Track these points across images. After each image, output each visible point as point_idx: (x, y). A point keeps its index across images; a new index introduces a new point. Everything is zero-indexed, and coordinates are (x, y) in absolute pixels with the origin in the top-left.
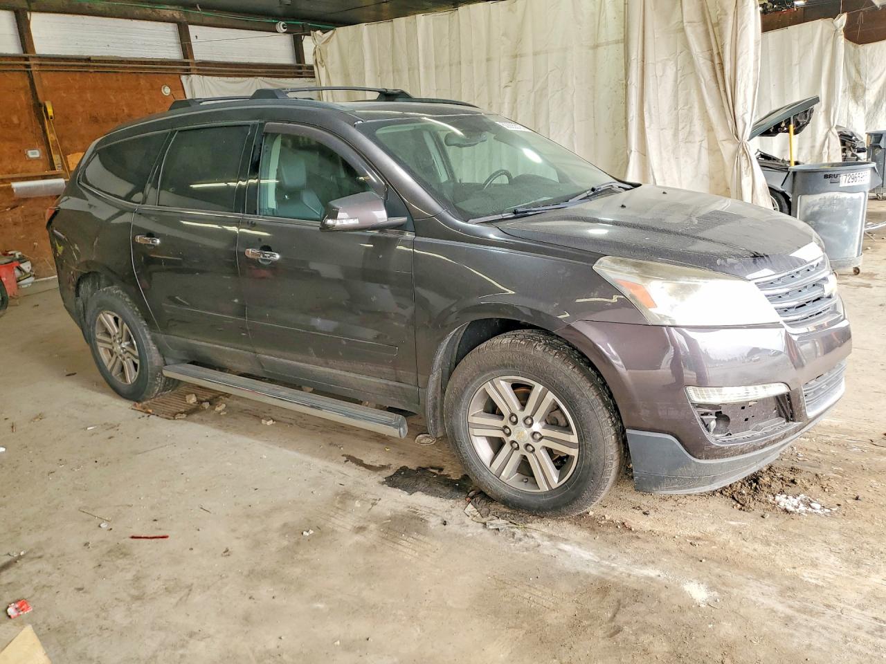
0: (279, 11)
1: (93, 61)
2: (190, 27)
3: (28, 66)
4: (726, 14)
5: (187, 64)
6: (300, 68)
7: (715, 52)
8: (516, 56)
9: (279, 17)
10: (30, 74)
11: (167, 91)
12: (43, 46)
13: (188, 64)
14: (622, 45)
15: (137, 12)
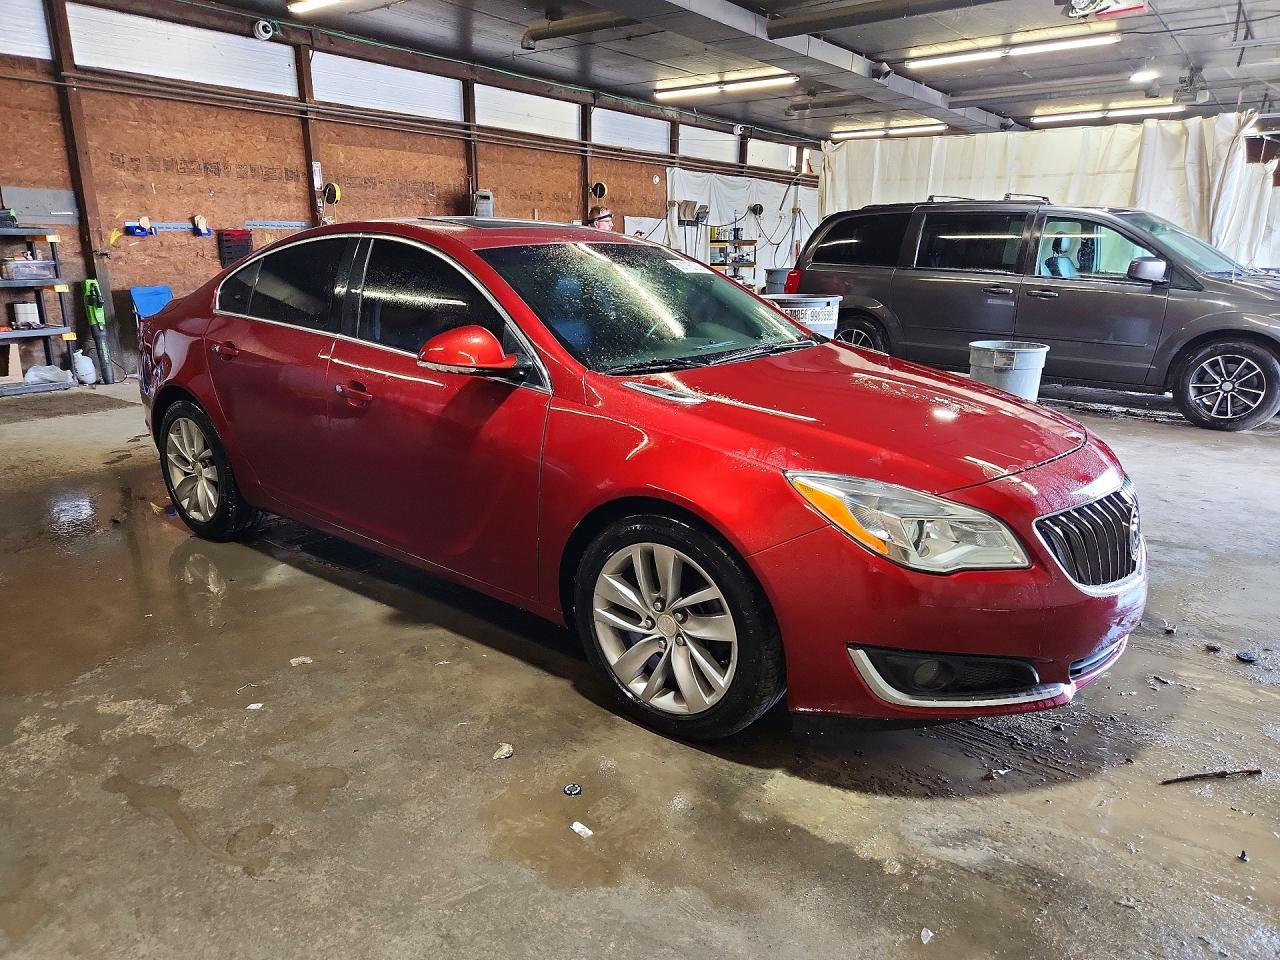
0: (739, 115)
1: (624, 151)
2: (681, 126)
3: (586, 152)
4: (1220, 160)
5: (672, 158)
6: (742, 167)
7: (1206, 187)
8: (1025, 177)
9: (738, 121)
10: (584, 159)
11: (657, 180)
12: (597, 138)
13: (674, 158)
14: (1133, 174)
15: (653, 111)
